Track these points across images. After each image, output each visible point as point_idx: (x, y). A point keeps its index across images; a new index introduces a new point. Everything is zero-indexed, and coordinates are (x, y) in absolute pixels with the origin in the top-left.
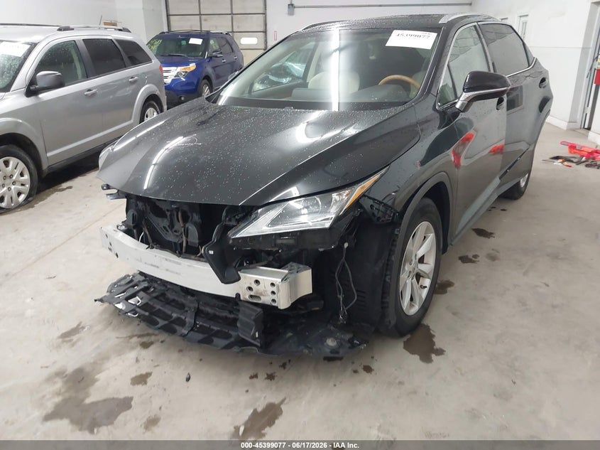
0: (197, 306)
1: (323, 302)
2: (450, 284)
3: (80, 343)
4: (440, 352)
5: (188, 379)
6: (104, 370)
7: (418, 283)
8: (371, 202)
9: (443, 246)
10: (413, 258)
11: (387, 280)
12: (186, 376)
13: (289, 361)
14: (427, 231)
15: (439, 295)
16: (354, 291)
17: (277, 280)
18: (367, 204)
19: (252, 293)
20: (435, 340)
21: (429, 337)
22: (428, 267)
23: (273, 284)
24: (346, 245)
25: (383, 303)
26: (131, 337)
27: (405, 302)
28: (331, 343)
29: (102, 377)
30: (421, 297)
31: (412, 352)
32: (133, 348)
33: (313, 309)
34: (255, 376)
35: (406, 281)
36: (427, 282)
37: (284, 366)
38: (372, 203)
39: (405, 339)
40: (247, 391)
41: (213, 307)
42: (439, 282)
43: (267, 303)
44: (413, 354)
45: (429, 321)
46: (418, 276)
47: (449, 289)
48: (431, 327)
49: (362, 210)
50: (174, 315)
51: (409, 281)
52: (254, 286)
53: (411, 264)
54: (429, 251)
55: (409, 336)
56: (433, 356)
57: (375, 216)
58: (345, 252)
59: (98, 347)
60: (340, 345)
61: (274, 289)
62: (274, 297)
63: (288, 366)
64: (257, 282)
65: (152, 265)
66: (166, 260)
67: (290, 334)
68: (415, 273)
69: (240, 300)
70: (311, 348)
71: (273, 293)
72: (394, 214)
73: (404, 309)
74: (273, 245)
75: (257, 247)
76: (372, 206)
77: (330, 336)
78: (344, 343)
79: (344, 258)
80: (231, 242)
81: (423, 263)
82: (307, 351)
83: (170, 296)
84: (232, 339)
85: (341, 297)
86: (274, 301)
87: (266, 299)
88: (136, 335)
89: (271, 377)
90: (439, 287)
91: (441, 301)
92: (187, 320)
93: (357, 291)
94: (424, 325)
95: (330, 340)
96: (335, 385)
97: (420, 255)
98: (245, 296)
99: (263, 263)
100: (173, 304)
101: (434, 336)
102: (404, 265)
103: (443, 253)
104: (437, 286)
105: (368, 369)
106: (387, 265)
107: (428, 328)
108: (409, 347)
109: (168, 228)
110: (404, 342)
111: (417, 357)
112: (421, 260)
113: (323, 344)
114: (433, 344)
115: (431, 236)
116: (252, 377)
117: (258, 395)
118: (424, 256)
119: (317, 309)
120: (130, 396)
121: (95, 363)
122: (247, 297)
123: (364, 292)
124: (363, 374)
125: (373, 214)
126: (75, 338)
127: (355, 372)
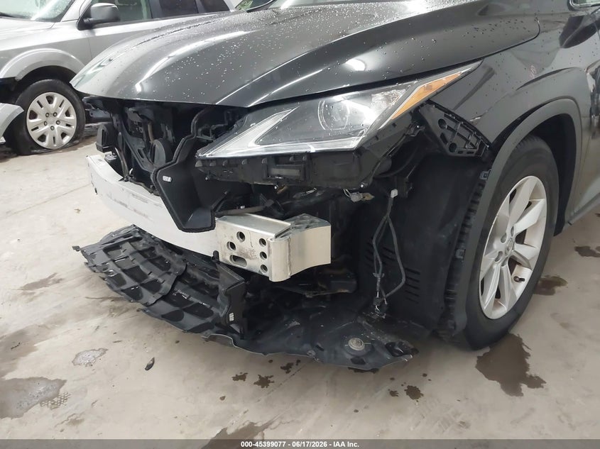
0: (184, 268)
1: (355, 282)
2: (559, 282)
3: (39, 299)
4: (536, 382)
5: (149, 367)
6: (51, 337)
7: (511, 274)
8: (441, 115)
9: (556, 223)
10: (508, 231)
11: (458, 256)
12: (148, 361)
13: (298, 361)
14: (535, 193)
15: (543, 296)
16: (402, 268)
17: (269, 235)
18: (433, 116)
19: (235, 253)
20: (529, 361)
21: (520, 356)
22: (530, 250)
23: (263, 242)
24: (394, 193)
25: (447, 294)
26: (104, 299)
27: (487, 299)
28: (355, 345)
29: (42, 346)
30: (513, 293)
31: (490, 376)
32: (99, 313)
33: (339, 291)
34: (241, 377)
35: (492, 265)
36: (526, 273)
37: (287, 368)
38: (443, 118)
39: (481, 353)
40: (223, 398)
41: (201, 270)
42: (543, 277)
43: (254, 271)
44: (490, 379)
45: (521, 331)
46: (513, 262)
47: (557, 289)
48: (525, 341)
49: (423, 128)
50: (152, 277)
51: (497, 267)
52: (236, 241)
53: (503, 241)
54: (535, 227)
55: (487, 350)
56: (524, 387)
57: (445, 141)
58: (390, 205)
59: (60, 306)
60: (371, 350)
61: (264, 249)
62: (264, 262)
63: (293, 370)
64: (241, 236)
65: (121, 203)
66: (133, 195)
67: (296, 323)
68: (508, 256)
69: (219, 262)
70: (322, 350)
71: (263, 255)
72: (482, 145)
73: (484, 308)
74: (265, 176)
75: (242, 177)
76: (441, 122)
77: (356, 335)
78: (377, 349)
79: (388, 214)
80: (198, 164)
81: (523, 243)
82: (314, 353)
83: (159, 251)
84: (209, 319)
85: (378, 276)
86: (264, 267)
87: (254, 264)
88: (110, 298)
89: (264, 382)
90: (542, 285)
91: (544, 305)
92: (164, 285)
93: (406, 269)
94: (515, 336)
95: (355, 342)
96: (356, 411)
97: (519, 229)
98: (225, 256)
99: (257, 209)
100: (158, 262)
101: (528, 355)
102: (492, 241)
103: (555, 234)
104: (539, 282)
105: (414, 393)
106: (462, 233)
107: (519, 342)
108: (486, 368)
109: (143, 153)
110: (478, 357)
111: (495, 385)
112: (520, 238)
113: (342, 346)
114: (526, 367)
115: (541, 204)
116: (236, 378)
117: (236, 406)
118: (525, 231)
119: (346, 291)
120: (63, 379)
121: (44, 326)
122: (228, 258)
123: (418, 273)
124: (405, 399)
125: (443, 136)
126: (38, 291)
127: (393, 394)
